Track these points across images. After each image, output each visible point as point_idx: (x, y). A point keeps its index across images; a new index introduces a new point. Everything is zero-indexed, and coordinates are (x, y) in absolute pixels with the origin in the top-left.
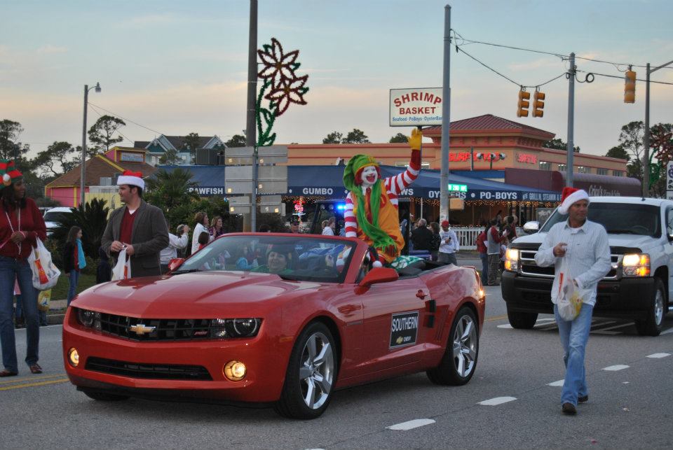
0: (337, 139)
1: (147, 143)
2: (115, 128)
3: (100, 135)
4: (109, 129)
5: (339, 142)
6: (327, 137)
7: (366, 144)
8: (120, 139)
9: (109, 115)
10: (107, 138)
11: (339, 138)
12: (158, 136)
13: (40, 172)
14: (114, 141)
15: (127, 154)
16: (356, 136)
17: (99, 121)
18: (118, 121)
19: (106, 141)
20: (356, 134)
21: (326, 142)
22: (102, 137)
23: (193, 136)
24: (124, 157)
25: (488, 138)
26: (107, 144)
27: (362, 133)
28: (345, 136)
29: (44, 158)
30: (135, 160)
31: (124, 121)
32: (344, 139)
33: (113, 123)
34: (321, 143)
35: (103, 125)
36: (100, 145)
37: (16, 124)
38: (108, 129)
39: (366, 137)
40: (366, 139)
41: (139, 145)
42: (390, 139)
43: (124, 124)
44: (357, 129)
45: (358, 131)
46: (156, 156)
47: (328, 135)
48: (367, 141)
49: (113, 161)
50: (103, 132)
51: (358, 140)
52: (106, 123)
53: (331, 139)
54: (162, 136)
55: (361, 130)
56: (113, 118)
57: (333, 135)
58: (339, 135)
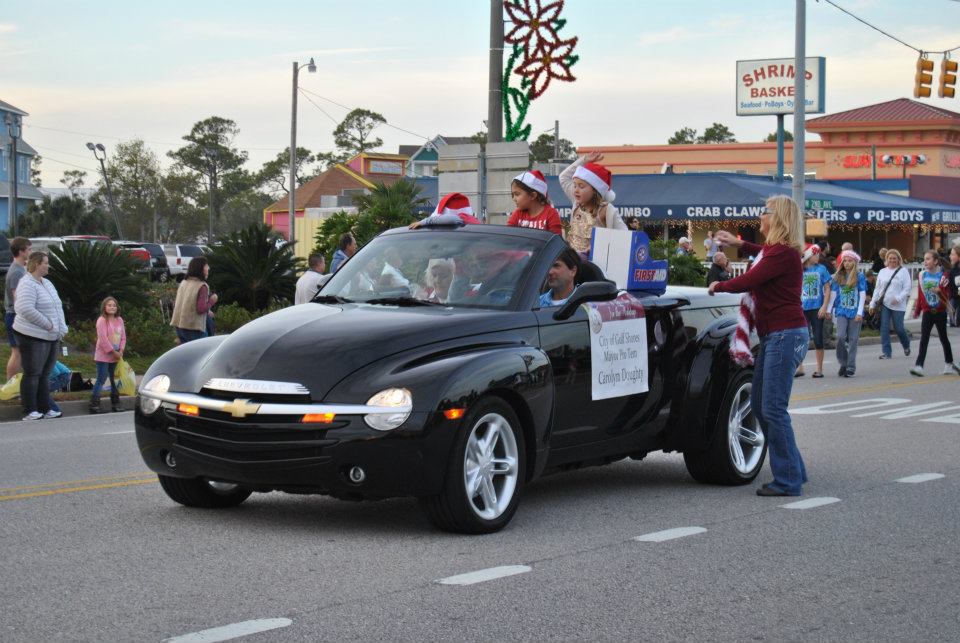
0: (689, 139)
1: (417, 148)
2: (371, 127)
3: (350, 137)
4: (364, 128)
5: (691, 143)
6: (674, 136)
7: (732, 145)
8: (379, 143)
9: (362, 108)
10: (360, 142)
11: (692, 136)
12: (432, 138)
13: (266, 189)
14: (370, 145)
15: (378, 163)
16: (717, 133)
17: (350, 117)
18: (376, 117)
19: (359, 146)
20: (717, 131)
21: (673, 142)
22: (354, 139)
23: (482, 136)
24: (375, 167)
25: (922, 133)
26: (361, 150)
27: (726, 128)
28: (701, 133)
29: (272, 171)
30: (391, 171)
31: (384, 117)
32: (699, 138)
33: (369, 120)
34: (667, 143)
35: (355, 123)
36: (351, 152)
37: (229, 122)
38: (361, 129)
39: (732, 134)
40: (732, 138)
41: (406, 150)
42: (766, 136)
43: (384, 121)
44: (718, 123)
45: (721, 125)
46: (430, 165)
47: (677, 134)
48: (733, 140)
49: (358, 173)
50: (355, 133)
51: (720, 139)
52: (358, 119)
53: (680, 138)
54: (439, 138)
55: (724, 125)
56: (368, 113)
57: (683, 132)
58: (692, 133)
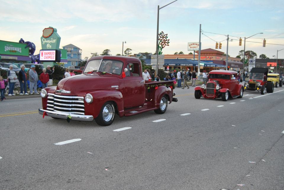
1: (136, 54)
8: (131, 53)
14: (130, 54)
16: (181, 53)
18: (130, 50)
21: (175, 54)
28: (179, 53)
33: (129, 50)
35: (127, 50)
36: (127, 55)
37: (109, 50)
41: (135, 55)
43: (132, 50)
48: (184, 54)
50: (127, 52)
53: (176, 54)
54: (140, 53)
58: (177, 53)
